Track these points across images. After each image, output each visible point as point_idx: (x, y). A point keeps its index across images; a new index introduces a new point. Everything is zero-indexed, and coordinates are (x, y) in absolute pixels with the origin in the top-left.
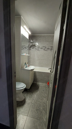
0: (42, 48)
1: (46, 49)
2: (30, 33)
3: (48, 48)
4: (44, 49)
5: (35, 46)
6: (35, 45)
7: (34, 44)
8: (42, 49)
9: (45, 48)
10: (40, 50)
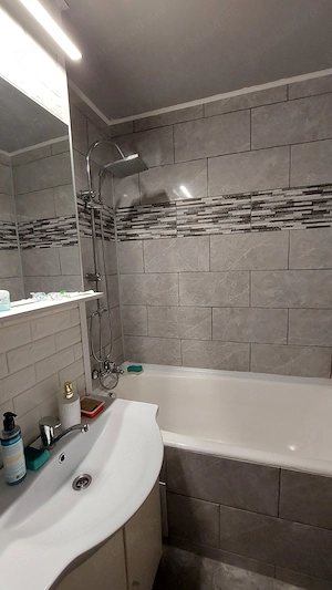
0: (225, 215)
1: (262, 218)
2: (75, 54)
3: (281, 199)
4: (247, 219)
5: (167, 205)
6: (163, 194)
7: (153, 188)
8: (223, 224)
9: (255, 206)
10: (211, 228)
